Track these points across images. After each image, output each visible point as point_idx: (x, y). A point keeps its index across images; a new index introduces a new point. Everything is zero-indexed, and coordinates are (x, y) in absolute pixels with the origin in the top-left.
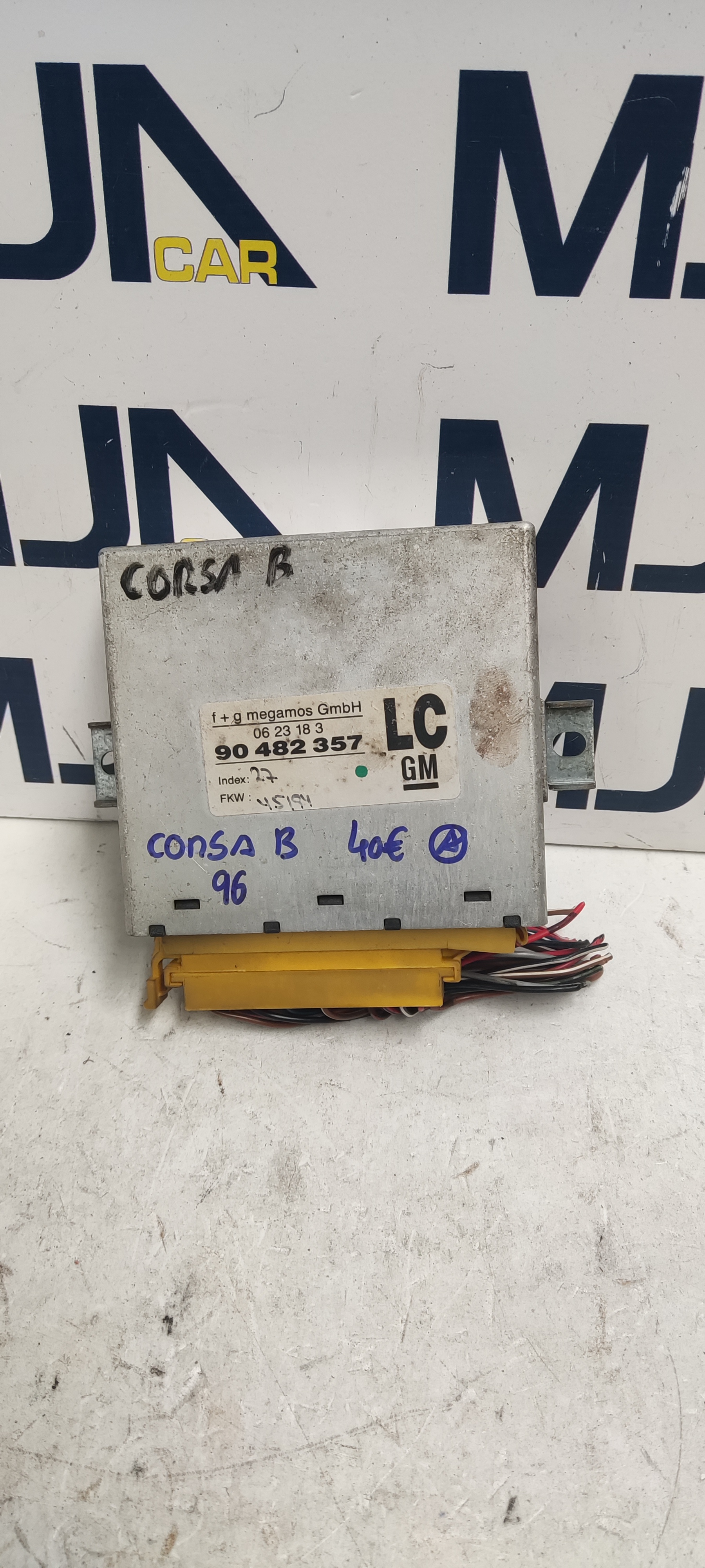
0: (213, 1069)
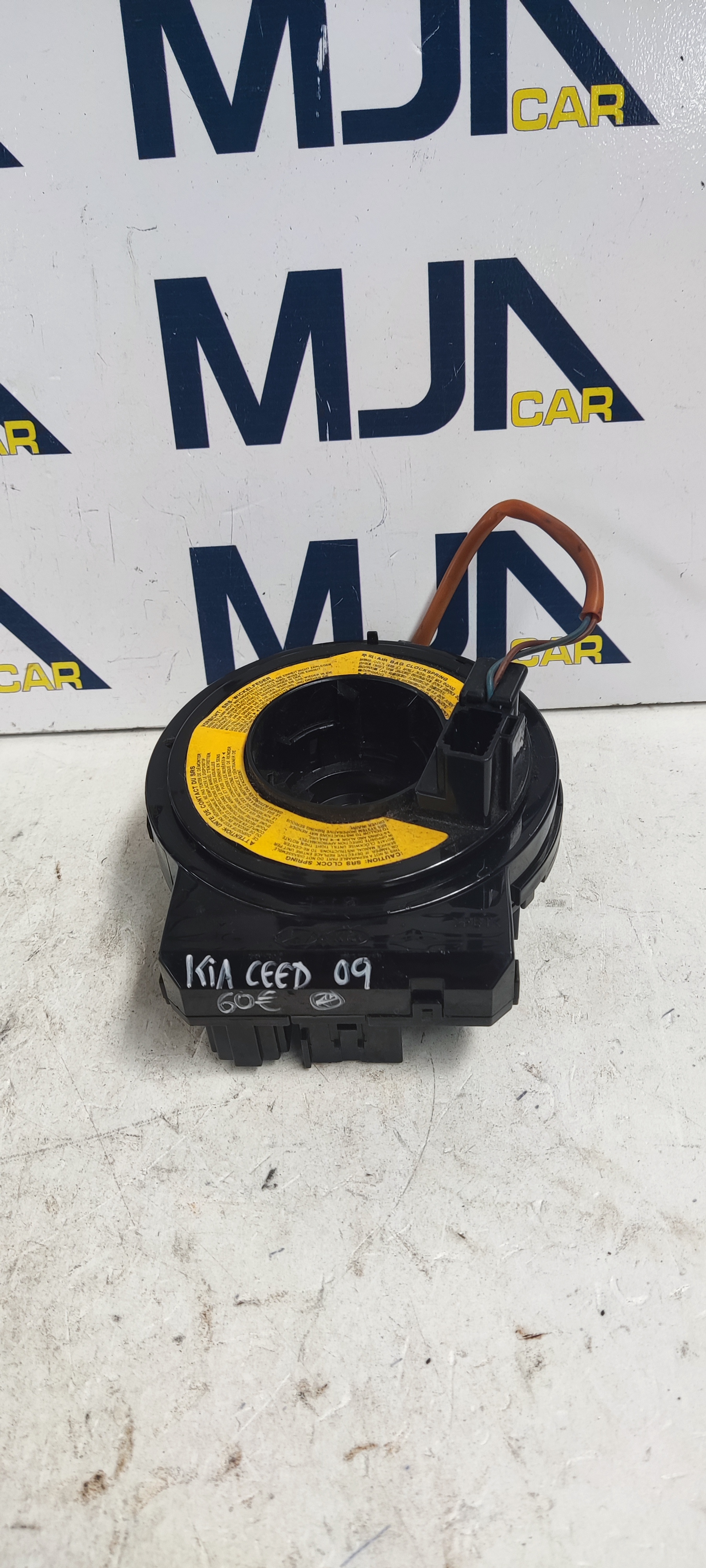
0: (53, 861)
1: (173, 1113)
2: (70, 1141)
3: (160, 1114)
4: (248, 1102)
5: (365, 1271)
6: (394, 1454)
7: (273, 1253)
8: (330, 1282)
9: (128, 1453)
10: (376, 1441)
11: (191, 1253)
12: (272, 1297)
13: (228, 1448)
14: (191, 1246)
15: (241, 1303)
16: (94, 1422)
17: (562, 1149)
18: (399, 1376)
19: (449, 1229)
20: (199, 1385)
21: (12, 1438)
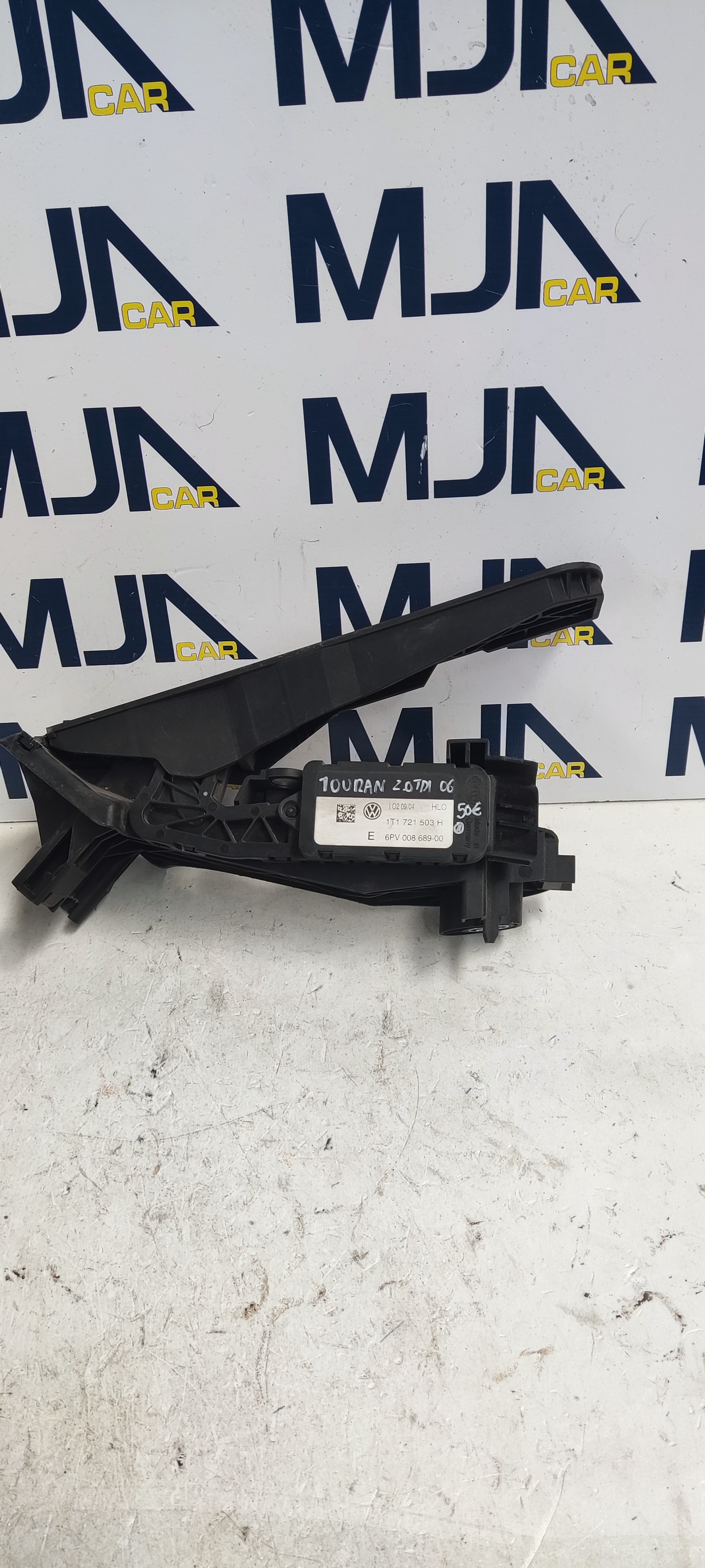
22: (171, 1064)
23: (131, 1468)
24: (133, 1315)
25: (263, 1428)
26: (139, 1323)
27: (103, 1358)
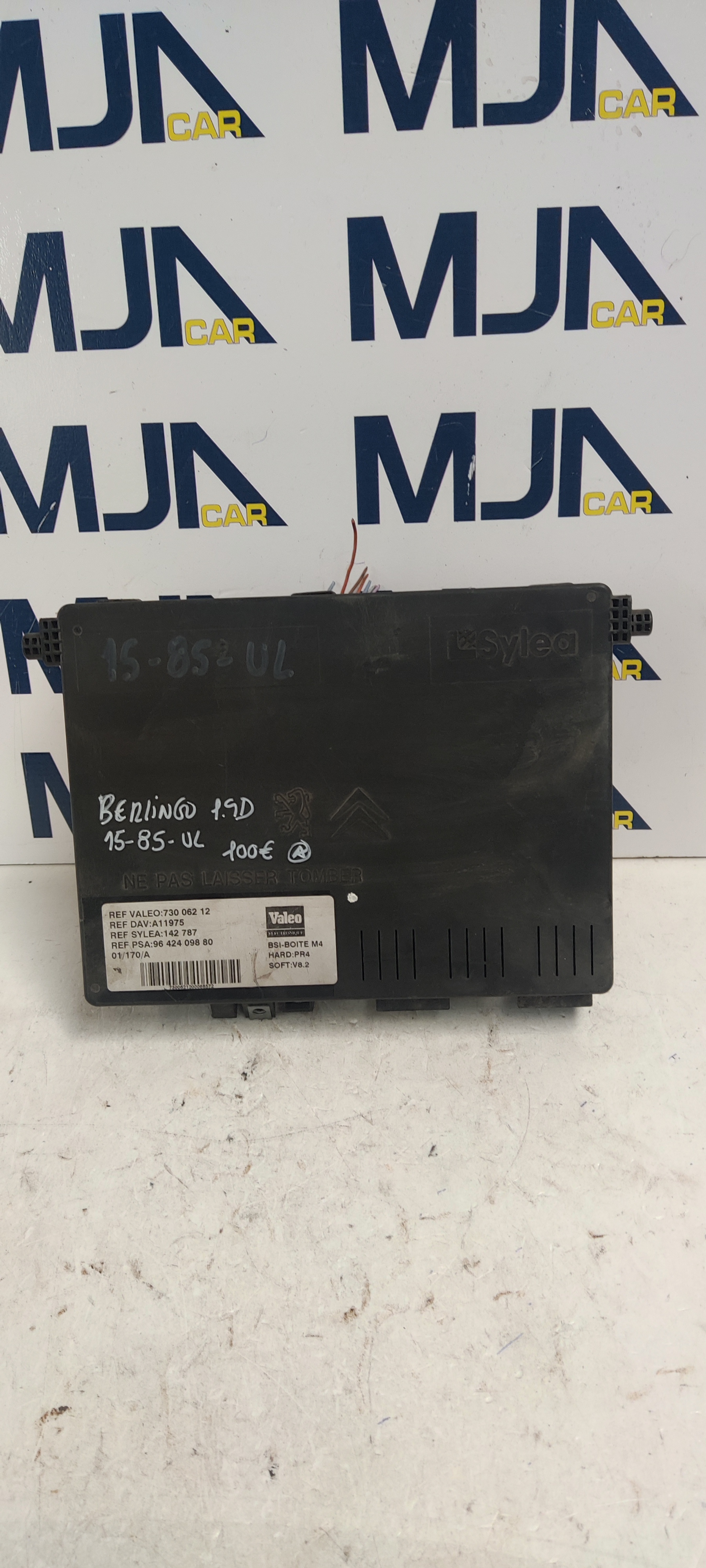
1: (368, 1113)
2: (306, 1129)
3: (359, 1114)
4: (414, 1107)
5: (496, 1202)
6: (522, 1297)
7: (440, 1192)
8: (475, 1207)
9: (368, 1297)
10: (511, 1290)
11: (390, 1192)
12: (442, 1215)
13: (426, 1294)
14: (390, 1188)
15: (423, 1218)
16: (345, 1280)
17: (610, 1135)
18: (521, 1257)
19: (544, 1179)
20: (405, 1261)
21: (299, 1290)
22: (262, 1069)
23: (216, 1477)
24: (220, 1315)
25: (366, 1440)
26: (228, 1323)
27: (188, 1358)
